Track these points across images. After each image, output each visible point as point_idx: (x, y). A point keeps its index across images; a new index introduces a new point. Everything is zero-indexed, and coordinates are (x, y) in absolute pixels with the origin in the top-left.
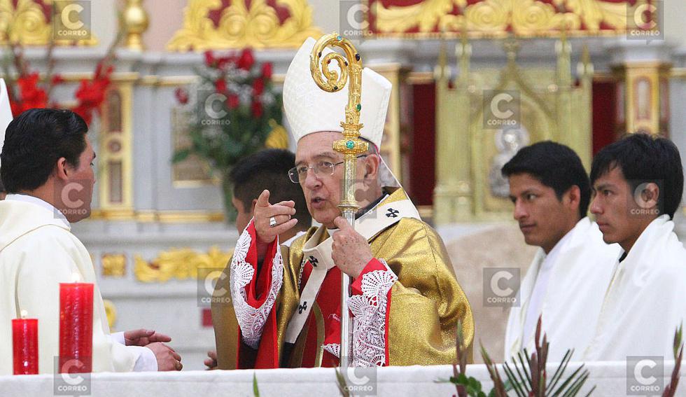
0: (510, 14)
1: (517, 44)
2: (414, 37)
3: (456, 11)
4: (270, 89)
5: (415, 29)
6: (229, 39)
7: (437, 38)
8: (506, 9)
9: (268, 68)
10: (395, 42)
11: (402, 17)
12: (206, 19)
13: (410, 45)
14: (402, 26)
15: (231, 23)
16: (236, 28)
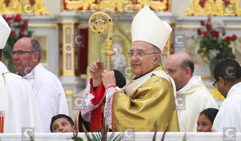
0: (116, 4)
1: (118, 15)
2: (80, 12)
3: (96, 2)
4: (27, 30)
5: (81, 9)
6: (12, 11)
7: (89, 12)
8: (115, 2)
9: (26, 22)
10: (73, 13)
11: (76, 4)
12: (3, 3)
13: (79, 14)
14: (76, 7)
15: (13, 5)
16: (15, 7)
